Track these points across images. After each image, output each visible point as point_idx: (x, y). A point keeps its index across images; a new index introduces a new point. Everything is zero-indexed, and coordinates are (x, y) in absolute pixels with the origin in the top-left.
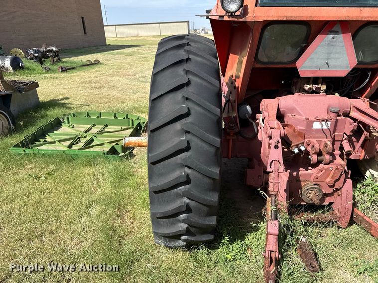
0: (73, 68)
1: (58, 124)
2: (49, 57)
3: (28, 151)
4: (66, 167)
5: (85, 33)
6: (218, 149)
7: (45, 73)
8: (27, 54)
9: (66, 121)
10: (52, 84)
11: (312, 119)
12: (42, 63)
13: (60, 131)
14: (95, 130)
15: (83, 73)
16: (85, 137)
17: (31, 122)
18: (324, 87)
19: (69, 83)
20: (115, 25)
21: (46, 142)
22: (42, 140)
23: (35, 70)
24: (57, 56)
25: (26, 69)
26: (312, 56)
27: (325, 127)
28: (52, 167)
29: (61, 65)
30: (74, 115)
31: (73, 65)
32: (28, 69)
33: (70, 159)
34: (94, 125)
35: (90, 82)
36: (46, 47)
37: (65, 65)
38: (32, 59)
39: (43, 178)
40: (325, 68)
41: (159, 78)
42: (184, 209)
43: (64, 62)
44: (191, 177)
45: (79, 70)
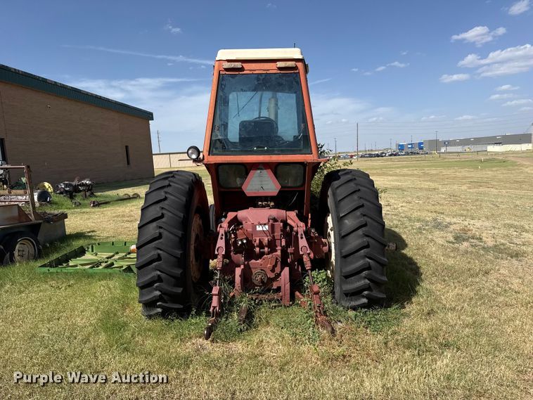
0: (106, 203)
1: (81, 252)
2: (80, 191)
3: (52, 270)
4: (85, 281)
5: (128, 163)
6: (180, 238)
7: (73, 208)
8: (56, 188)
9: (90, 250)
10: (81, 219)
11: (256, 223)
12: (72, 197)
13: (83, 257)
14: (116, 257)
15: (118, 208)
16: (106, 262)
17: (56, 250)
18: (272, 204)
19: (99, 218)
20: (170, 154)
21: (68, 266)
22: (65, 265)
23: (63, 205)
24: (90, 190)
25: (53, 203)
26: (251, 183)
27: (264, 229)
28: (72, 282)
29: (93, 199)
30: (99, 244)
31: (107, 200)
32: (56, 203)
33: (90, 276)
34: (117, 253)
35: (123, 216)
36: (79, 181)
37: (98, 199)
38: (61, 193)
39: (63, 288)
40: (261, 191)
41: (149, 196)
42: (156, 278)
43: (96, 197)
44: (161, 256)
45: (113, 205)
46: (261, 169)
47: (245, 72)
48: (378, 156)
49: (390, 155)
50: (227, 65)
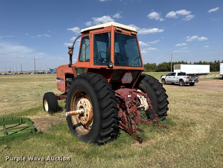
26: (124, 78)
27: (130, 96)
46: (128, 72)
47: (122, 33)
48: (41, 73)
49: (48, 73)
50: (117, 29)
